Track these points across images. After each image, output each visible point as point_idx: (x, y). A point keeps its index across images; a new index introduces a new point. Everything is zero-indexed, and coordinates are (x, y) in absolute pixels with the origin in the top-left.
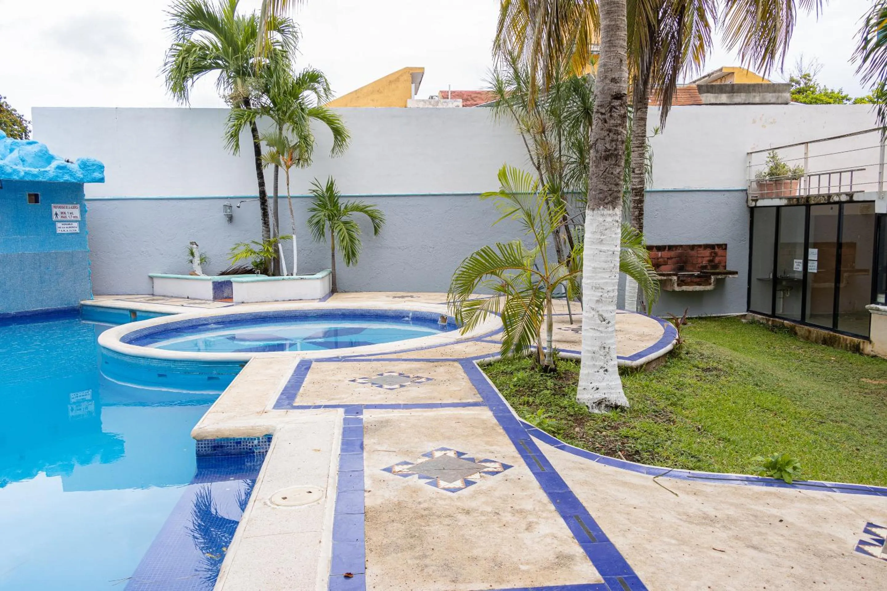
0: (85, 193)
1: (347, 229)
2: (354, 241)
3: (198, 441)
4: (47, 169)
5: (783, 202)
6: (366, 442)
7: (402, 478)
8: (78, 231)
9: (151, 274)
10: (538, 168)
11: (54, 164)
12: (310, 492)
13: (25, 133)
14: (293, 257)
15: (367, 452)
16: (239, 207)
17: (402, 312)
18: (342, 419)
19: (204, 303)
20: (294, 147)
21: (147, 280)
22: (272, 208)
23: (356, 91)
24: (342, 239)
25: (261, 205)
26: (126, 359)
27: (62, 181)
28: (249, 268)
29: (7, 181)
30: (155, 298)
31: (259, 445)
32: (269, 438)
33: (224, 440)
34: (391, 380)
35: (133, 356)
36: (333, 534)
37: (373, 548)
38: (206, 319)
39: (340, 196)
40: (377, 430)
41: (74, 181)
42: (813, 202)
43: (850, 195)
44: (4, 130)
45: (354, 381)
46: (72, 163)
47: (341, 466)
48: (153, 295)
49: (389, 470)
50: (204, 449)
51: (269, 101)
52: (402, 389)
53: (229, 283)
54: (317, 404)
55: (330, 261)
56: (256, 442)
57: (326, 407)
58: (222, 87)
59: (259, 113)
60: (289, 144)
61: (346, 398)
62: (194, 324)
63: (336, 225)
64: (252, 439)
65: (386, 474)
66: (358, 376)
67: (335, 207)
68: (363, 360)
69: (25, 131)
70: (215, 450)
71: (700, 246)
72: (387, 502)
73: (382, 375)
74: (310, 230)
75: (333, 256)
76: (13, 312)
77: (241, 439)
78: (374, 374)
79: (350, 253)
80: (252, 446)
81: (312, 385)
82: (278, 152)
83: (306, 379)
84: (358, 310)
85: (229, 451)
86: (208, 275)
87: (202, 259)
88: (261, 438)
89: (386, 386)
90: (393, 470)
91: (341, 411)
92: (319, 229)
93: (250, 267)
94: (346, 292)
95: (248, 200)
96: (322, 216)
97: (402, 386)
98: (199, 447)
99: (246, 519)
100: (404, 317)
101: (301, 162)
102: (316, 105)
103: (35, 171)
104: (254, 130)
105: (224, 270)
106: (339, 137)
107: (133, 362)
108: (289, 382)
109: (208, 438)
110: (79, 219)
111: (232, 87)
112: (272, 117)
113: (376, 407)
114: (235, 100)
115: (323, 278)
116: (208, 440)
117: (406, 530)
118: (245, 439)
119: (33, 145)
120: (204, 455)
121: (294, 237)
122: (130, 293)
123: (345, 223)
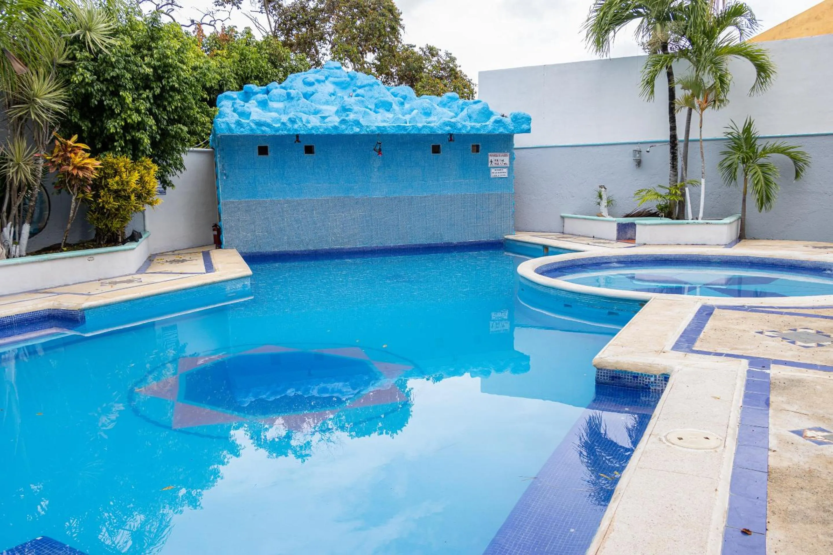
0: (514, 143)
1: (763, 172)
2: (770, 185)
3: (598, 369)
4: (487, 123)
6: (772, 398)
7: (816, 445)
8: (506, 176)
9: (563, 215)
11: (493, 119)
12: (707, 438)
13: (472, 94)
14: (700, 201)
15: (773, 409)
16: (648, 152)
17: (824, 264)
18: (746, 370)
19: (608, 243)
20: (711, 89)
21: (559, 218)
22: (682, 152)
23: (788, 21)
24: (756, 182)
25: (671, 149)
26: (539, 288)
27: (497, 133)
28: (653, 211)
29: (457, 135)
30: (564, 236)
31: (655, 383)
32: (666, 378)
33: (622, 372)
34: (806, 338)
35: (544, 286)
36: (731, 486)
37: (776, 511)
38: (609, 258)
39: (758, 138)
40: (784, 389)
41: (507, 132)
44: (458, 93)
45: (761, 333)
46: (506, 117)
47: (742, 419)
48: (563, 233)
49: (800, 433)
50: (603, 378)
51: (688, 44)
52: (820, 348)
53: (633, 225)
54: (718, 351)
55: (740, 207)
56: (652, 379)
57: (728, 355)
58: (641, 34)
59: (675, 57)
60: (704, 87)
61: (752, 350)
62: (598, 261)
63: (751, 168)
64: (649, 376)
65: (796, 437)
66: (765, 328)
67: (751, 149)
68: (773, 312)
69: (472, 92)
70: (613, 380)
72: (795, 467)
73: (795, 330)
74: (720, 174)
75: (744, 200)
76: (455, 242)
77: (638, 374)
78: (786, 328)
79: (764, 198)
80: (649, 382)
81: (713, 331)
82: (693, 95)
83: (707, 325)
84: (768, 259)
85: (627, 383)
86: (613, 217)
87: (609, 202)
88: (658, 376)
89: (799, 343)
90: (805, 434)
91: (745, 362)
92: (730, 173)
93: (655, 210)
94: (755, 239)
95: (657, 145)
96: (736, 159)
97: (819, 345)
98: (598, 375)
99: (642, 450)
100: (825, 270)
101: (717, 103)
102: (739, 42)
103: (478, 125)
104: (670, 74)
105: (629, 212)
106: (762, 74)
107: (545, 291)
108: (689, 325)
109: (608, 368)
110: (508, 165)
111: (651, 33)
112: (690, 60)
113: (786, 363)
114: (653, 46)
115: (730, 223)
116: (607, 370)
117: (817, 502)
118: (642, 374)
119: (478, 104)
120: (602, 383)
121: (703, 181)
122: (544, 231)
123: (762, 166)
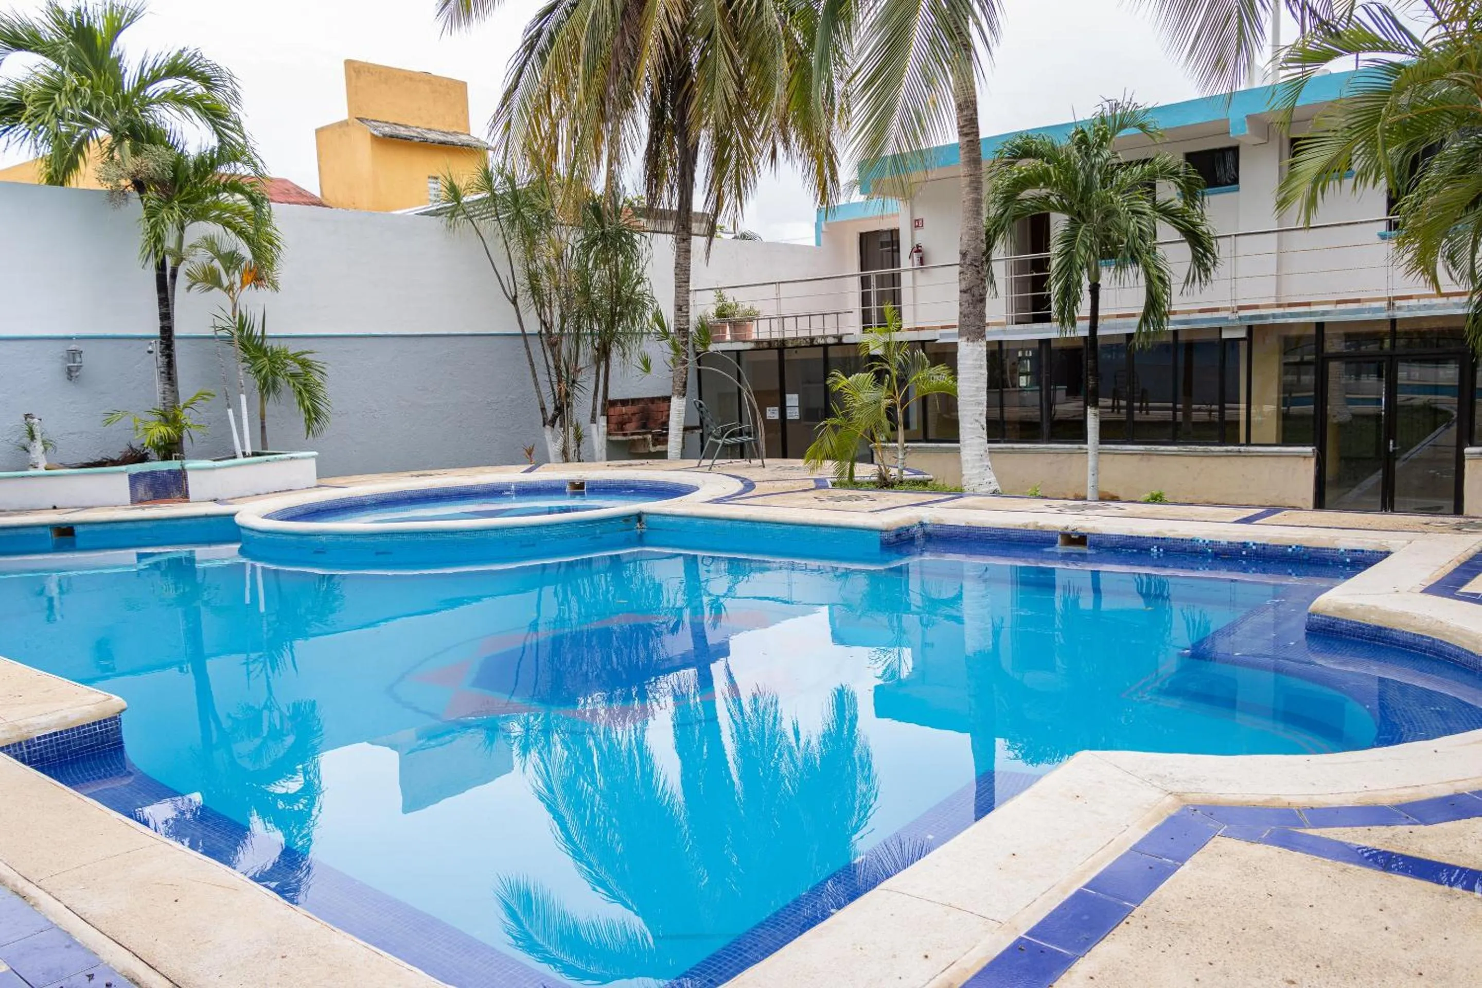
5: (749, 346)
10: (514, 301)
17: (499, 485)
42: (790, 345)
43: (840, 338)
71: (659, 398)
75: (264, 427)
